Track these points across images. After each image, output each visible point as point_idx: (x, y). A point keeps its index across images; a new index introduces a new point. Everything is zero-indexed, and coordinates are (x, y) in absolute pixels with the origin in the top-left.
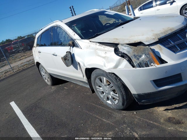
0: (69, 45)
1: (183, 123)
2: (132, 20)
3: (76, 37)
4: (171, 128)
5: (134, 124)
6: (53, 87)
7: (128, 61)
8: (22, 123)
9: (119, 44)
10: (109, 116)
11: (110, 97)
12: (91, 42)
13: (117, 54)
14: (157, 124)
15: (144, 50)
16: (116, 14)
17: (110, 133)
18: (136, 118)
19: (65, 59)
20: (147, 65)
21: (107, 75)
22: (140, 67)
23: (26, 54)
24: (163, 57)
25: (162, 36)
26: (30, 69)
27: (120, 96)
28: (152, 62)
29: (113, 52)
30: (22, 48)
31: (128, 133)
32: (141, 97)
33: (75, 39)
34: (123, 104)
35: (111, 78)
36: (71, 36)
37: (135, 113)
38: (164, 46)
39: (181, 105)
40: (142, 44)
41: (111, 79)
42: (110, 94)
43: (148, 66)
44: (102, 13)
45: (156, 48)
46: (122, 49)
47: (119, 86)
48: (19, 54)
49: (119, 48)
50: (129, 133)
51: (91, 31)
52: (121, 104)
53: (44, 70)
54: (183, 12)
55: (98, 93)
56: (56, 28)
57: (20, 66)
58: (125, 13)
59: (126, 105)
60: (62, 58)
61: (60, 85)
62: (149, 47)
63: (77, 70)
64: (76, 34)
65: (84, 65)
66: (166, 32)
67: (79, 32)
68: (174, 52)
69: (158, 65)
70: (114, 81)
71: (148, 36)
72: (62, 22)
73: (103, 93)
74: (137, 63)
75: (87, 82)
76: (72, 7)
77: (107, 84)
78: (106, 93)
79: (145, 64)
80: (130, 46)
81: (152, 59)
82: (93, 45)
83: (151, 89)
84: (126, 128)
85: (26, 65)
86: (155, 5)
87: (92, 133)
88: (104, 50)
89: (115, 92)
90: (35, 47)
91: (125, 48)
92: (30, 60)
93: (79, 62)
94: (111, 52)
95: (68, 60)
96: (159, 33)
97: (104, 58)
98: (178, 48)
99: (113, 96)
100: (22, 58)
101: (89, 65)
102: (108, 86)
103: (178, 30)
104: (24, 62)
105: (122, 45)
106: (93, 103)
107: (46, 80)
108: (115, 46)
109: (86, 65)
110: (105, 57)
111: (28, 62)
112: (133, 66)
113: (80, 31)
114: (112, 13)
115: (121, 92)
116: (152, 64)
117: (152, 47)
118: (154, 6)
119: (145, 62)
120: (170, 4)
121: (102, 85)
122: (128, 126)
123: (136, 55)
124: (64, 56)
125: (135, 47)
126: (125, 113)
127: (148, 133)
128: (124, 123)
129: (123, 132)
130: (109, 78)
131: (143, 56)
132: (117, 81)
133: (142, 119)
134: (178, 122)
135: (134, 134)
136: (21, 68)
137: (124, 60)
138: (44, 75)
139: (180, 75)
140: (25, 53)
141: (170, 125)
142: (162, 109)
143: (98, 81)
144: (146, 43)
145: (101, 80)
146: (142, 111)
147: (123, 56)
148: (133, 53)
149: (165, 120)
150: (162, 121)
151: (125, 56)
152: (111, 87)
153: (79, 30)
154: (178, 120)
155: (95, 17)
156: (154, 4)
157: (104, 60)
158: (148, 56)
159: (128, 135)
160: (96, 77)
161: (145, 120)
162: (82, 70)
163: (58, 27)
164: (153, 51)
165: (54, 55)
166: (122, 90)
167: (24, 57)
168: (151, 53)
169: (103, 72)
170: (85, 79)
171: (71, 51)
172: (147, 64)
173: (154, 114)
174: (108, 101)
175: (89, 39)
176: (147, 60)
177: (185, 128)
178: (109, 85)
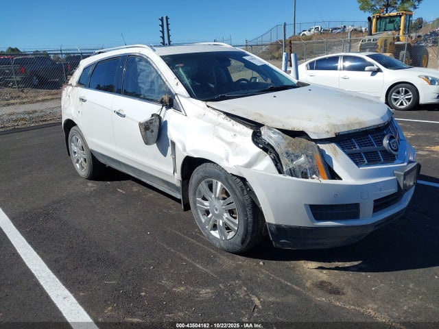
0: (162, 102)
1: (343, 294)
2: (294, 87)
3: (179, 89)
4: (322, 298)
5: (257, 282)
6: (90, 184)
7: (273, 160)
8: (10, 242)
9: (264, 125)
10: (210, 260)
11: (221, 224)
12: (208, 107)
13: (257, 143)
14: (298, 289)
15: (306, 148)
16: (265, 66)
17: (208, 290)
18: (262, 273)
19: (146, 127)
20: (305, 176)
21: (226, 179)
22: (292, 176)
23: (24, 95)
24: (337, 168)
25: (343, 130)
26: (35, 131)
27: (242, 222)
28: (314, 173)
29: (250, 138)
30: (18, 78)
31: (242, 296)
32: (281, 231)
33: (176, 94)
34: (243, 242)
35: (234, 187)
36: (169, 86)
37: (261, 263)
38: (343, 149)
39: (347, 264)
40: (306, 136)
41: (232, 188)
42: (222, 218)
43: (307, 178)
44: (239, 56)
45: (329, 149)
46: (267, 135)
47: (244, 205)
48: (6, 90)
49: (262, 133)
50: (244, 296)
51: (212, 86)
52: (239, 240)
53: (79, 140)
54: (393, 97)
55: (197, 212)
56: (137, 59)
57: (6, 118)
58: (280, 68)
59: (248, 244)
60: (140, 124)
61: (109, 183)
62: (316, 143)
63: (165, 156)
64: (180, 84)
65: (185, 150)
66: (351, 126)
67: (187, 82)
68: (357, 164)
69: (324, 179)
70: (237, 192)
71: (319, 125)
72: (154, 50)
73: (207, 212)
74: (288, 168)
75: (179, 185)
76: (167, 18)
77: (221, 197)
78: (214, 214)
79: (302, 172)
80: (283, 134)
81: (316, 167)
82: (213, 115)
83: (302, 220)
84: (240, 287)
85: (22, 119)
86: (342, 67)
87: (171, 285)
88: (232, 130)
89: (234, 215)
90: (71, 85)
91: (273, 135)
92: (36, 111)
93: (174, 140)
94: (245, 136)
95: (152, 131)
96: (339, 123)
97: (229, 144)
98: (365, 160)
99: (228, 222)
100: (12, 101)
101: (195, 151)
102: (222, 202)
103: (372, 128)
104: (17, 111)
105: (270, 128)
106: (180, 231)
107: (78, 165)
108: (256, 127)
109: (187, 150)
110: (233, 143)
111: (29, 113)
112: (280, 172)
113: (190, 80)
114: (258, 61)
115: (246, 215)
116: (314, 176)
117: (322, 146)
118: (339, 67)
119: (302, 170)
120: (371, 73)
121: (211, 197)
122: (245, 284)
123: (291, 152)
124: (147, 122)
125: (291, 138)
126: (241, 260)
127: (279, 300)
128: (238, 277)
129: (232, 292)
130: (230, 185)
131: (302, 159)
132: (243, 192)
133: (273, 276)
134: (336, 292)
135: (252, 299)
136: (10, 124)
137: (266, 156)
138: (75, 153)
139: (357, 206)
140: (22, 91)
141: (320, 293)
142: (312, 265)
143: (203, 187)
144: (313, 137)
145: (211, 187)
146: (274, 262)
147: (267, 148)
148: (286, 147)
149: (313, 284)
150: (308, 284)
151: (270, 149)
152: (228, 204)
153: (188, 77)
154: (337, 288)
155: (222, 59)
156: (340, 64)
157: (227, 147)
158: (310, 160)
159: (241, 298)
160: (203, 178)
161: (278, 279)
162: (175, 159)
163: (142, 58)
164: (322, 153)
165: (118, 113)
166: (249, 212)
167: (18, 101)
168: (318, 156)
169: (220, 171)
170: (176, 179)
171: (162, 116)
172: (306, 174)
173: (297, 272)
174: (212, 232)
175: (206, 101)
176: (307, 167)
177: (345, 302)
178: (224, 199)
